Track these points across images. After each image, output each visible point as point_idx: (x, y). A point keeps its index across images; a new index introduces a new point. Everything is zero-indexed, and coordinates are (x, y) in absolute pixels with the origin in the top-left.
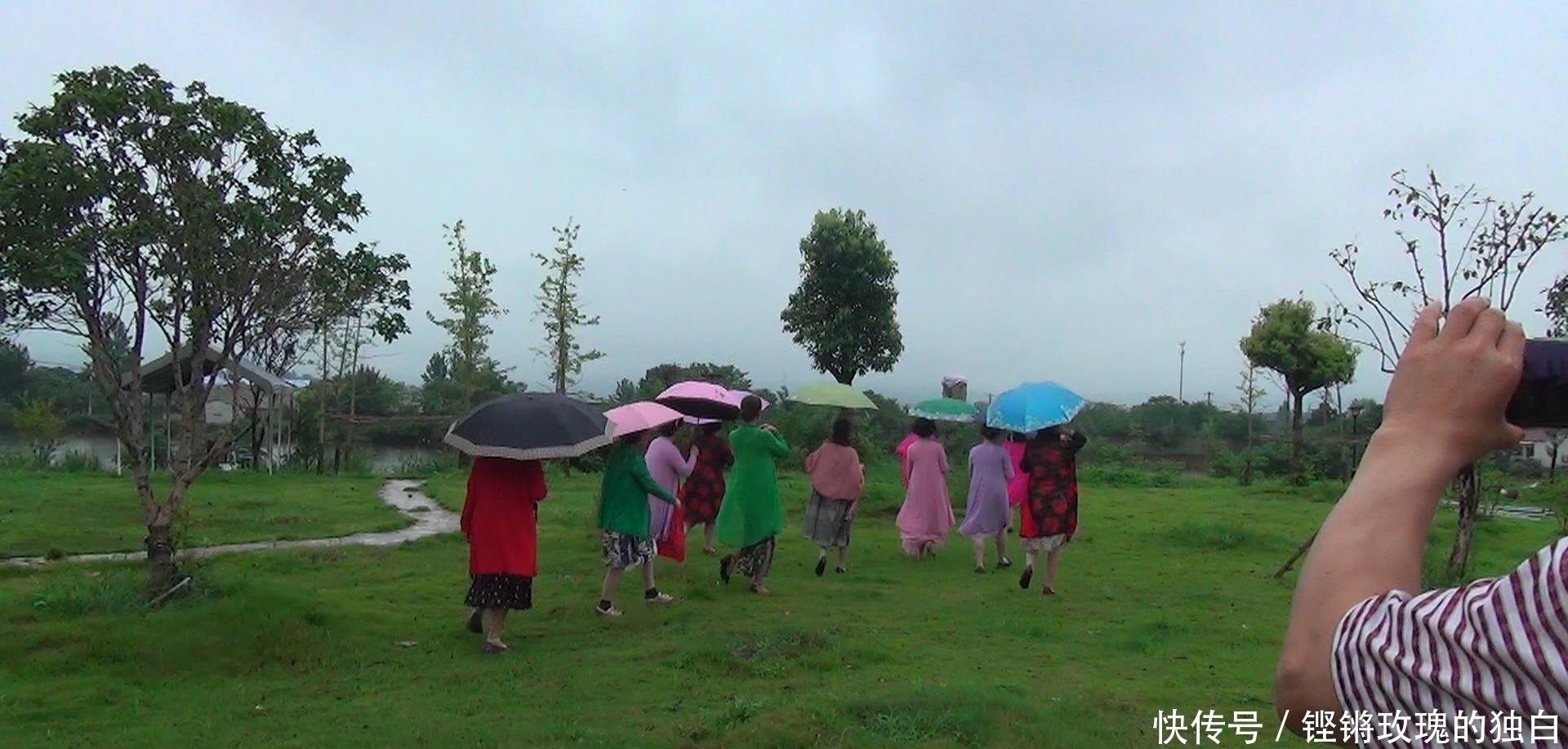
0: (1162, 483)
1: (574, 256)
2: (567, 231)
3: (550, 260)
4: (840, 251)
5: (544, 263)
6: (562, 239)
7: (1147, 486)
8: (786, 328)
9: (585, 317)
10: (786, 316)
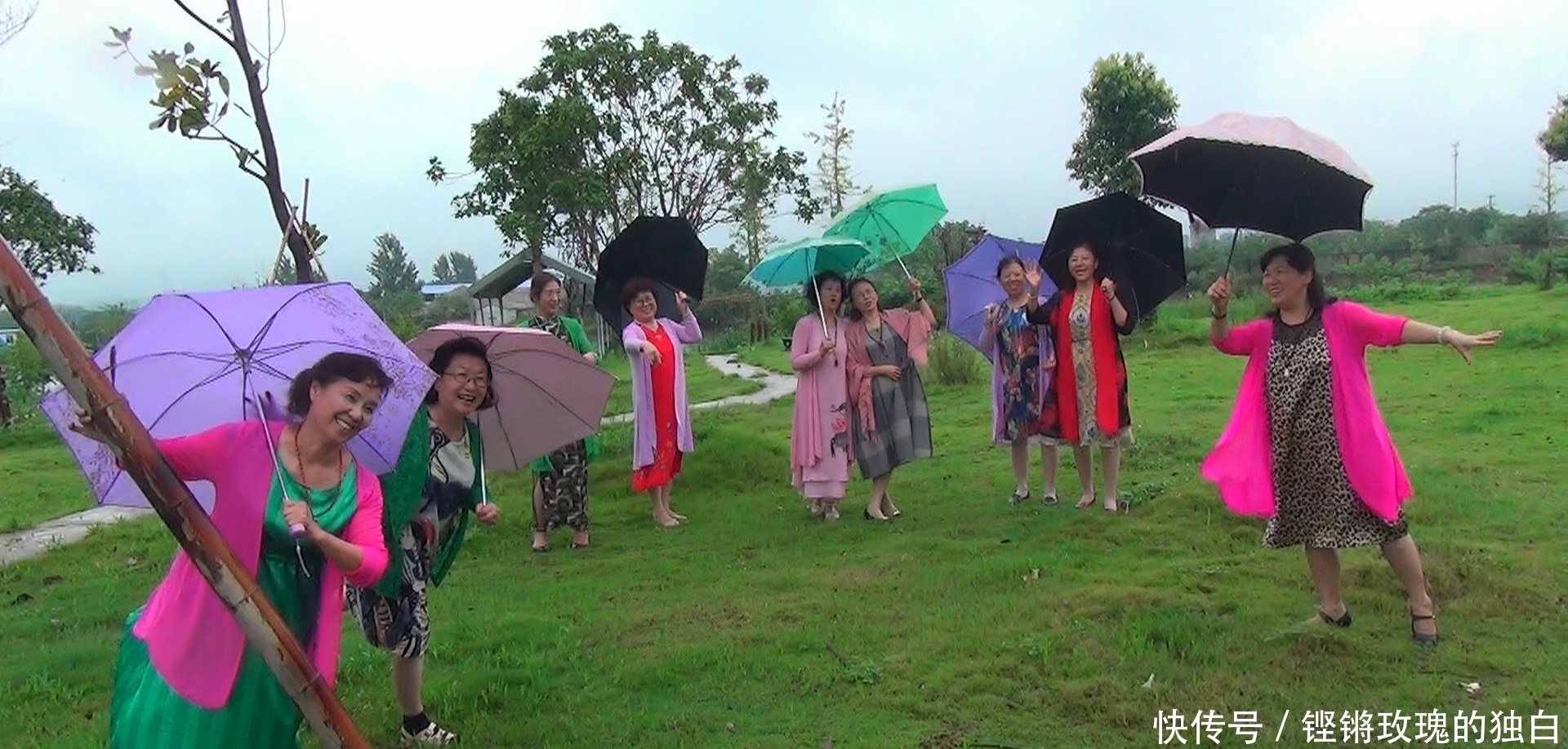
0: (1452, 295)
1: (844, 129)
2: (834, 106)
3: (822, 137)
4: (1124, 95)
5: (816, 142)
6: (830, 116)
7: (1436, 300)
8: (1073, 176)
10: (1070, 165)
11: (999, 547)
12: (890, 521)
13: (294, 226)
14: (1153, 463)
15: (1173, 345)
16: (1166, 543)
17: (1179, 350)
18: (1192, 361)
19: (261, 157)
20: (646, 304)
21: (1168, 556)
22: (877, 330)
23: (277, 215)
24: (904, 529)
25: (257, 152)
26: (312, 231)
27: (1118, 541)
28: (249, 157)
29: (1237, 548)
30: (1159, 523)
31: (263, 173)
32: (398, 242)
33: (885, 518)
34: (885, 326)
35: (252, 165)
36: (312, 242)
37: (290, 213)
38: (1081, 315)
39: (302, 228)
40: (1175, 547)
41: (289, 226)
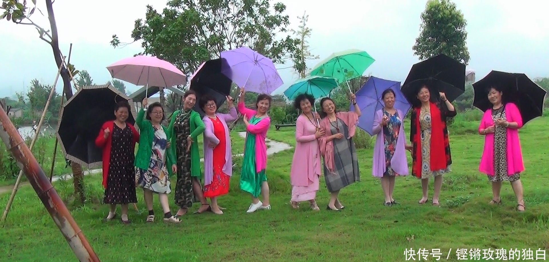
1: (307, 29)
2: (303, 18)
3: (296, 31)
4: (441, 17)
5: (294, 33)
6: (301, 22)
8: (416, 53)
9: (314, 56)
10: (415, 48)
11: (394, 224)
12: (340, 211)
13: (63, 65)
14: (460, 187)
15: (462, 133)
16: (472, 225)
17: (465, 136)
18: (471, 141)
19: (50, 34)
20: (212, 106)
21: (473, 230)
22: (335, 122)
23: (56, 60)
24: (347, 215)
25: (49, 31)
26: (71, 67)
27: (450, 223)
28: (44, 33)
29: (505, 227)
30: (468, 215)
31: (50, 41)
32: (88, 74)
33: (337, 209)
34: (338, 120)
35: (46, 37)
36: (72, 73)
37: (62, 60)
38: (427, 117)
39: (68, 66)
40: (477, 226)
41: (62, 65)
